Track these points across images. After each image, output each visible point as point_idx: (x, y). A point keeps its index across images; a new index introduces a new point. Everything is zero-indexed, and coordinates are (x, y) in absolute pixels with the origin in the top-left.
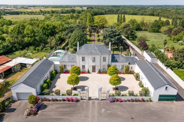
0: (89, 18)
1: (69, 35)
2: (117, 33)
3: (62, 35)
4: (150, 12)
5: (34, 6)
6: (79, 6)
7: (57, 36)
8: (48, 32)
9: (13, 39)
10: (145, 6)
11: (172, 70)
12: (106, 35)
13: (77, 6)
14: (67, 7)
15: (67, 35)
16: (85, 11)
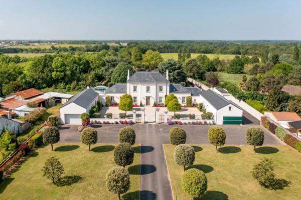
0: (135, 54)
1: (110, 71)
2: (177, 67)
3: (100, 71)
4: (233, 49)
5: (39, 42)
6: (113, 42)
7: (93, 73)
8: (80, 68)
9: (38, 73)
10: (228, 41)
11: (245, 102)
12: (162, 69)
13: (110, 42)
14: (94, 42)
15: (107, 70)
16: (125, 47)
